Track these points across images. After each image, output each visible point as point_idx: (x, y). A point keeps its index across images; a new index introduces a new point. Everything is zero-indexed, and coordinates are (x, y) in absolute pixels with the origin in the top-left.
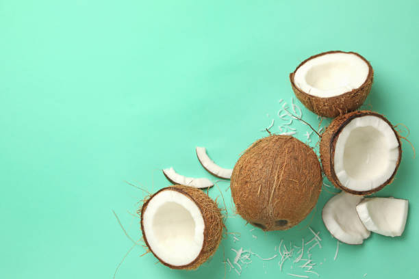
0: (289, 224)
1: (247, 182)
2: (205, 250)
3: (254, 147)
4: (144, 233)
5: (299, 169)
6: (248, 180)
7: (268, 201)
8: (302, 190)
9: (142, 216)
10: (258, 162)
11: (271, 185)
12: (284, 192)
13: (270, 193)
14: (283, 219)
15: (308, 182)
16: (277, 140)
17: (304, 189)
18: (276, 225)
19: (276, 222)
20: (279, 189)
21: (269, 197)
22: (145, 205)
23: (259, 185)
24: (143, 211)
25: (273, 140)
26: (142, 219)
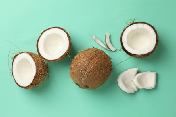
0: (90, 88)
1: (77, 65)
2: (33, 83)
3: (85, 51)
4: (12, 67)
5: (101, 66)
6: (78, 65)
7: (83, 76)
8: (99, 76)
9: (13, 60)
10: (84, 58)
11: (86, 70)
12: (91, 74)
13: (85, 73)
14: (88, 85)
15: (103, 73)
16: (95, 51)
17: (100, 76)
18: (84, 87)
19: (85, 86)
20: (89, 72)
21: (84, 74)
22: (16, 56)
23: (82, 68)
24: (14, 58)
25: (94, 51)
26: (13, 62)
